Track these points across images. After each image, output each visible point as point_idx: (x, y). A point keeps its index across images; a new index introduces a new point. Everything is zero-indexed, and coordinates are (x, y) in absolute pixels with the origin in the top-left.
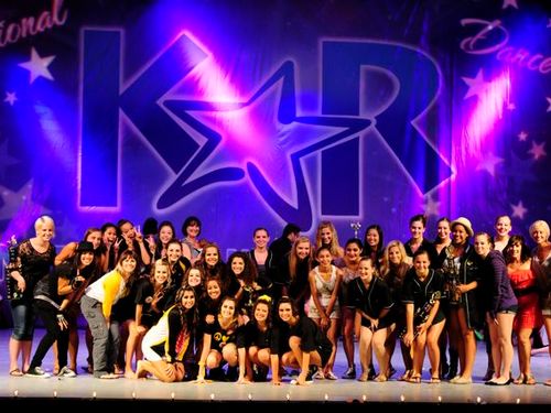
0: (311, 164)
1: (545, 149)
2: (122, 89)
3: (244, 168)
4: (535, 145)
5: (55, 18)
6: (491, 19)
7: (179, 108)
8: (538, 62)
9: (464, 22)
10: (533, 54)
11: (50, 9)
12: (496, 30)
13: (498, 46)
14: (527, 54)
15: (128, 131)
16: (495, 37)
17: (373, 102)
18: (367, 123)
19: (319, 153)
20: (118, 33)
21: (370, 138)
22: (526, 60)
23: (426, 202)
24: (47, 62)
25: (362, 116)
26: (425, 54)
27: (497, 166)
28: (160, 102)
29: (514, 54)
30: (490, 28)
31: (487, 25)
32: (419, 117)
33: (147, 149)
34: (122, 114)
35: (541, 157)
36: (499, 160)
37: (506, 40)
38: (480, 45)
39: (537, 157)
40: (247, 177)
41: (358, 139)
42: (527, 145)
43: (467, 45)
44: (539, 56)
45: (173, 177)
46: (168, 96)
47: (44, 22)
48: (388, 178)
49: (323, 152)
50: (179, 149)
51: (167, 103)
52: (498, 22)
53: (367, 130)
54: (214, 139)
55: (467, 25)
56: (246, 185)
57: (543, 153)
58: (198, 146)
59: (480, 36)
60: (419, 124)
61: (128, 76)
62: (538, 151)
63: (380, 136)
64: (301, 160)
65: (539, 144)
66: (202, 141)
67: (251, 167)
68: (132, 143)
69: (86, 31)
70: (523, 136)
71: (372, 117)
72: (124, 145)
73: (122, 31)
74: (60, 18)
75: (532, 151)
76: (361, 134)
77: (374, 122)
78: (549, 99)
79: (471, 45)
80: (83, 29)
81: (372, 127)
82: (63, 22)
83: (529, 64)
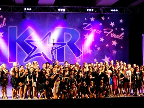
2: (17, 38)
4: (98, 47)
5: (4, 25)
6: (89, 23)
7: (28, 42)
8: (98, 32)
9: (84, 24)
10: (97, 30)
11: (2, 23)
12: (90, 25)
13: (90, 29)
15: (18, 47)
16: (90, 27)
17: (67, 39)
18: (66, 44)
19: (56, 50)
20: (16, 27)
21: (66, 47)
22: (96, 31)
23: (77, 59)
24: (2, 33)
25: (65, 42)
26: (76, 30)
28: (25, 41)
29: (93, 30)
30: (89, 25)
32: (76, 42)
34: (17, 43)
35: (99, 50)
36: (91, 51)
37: (92, 27)
38: (87, 28)
39: (98, 50)
40: (42, 55)
42: (97, 47)
43: (84, 28)
44: (98, 30)
45: (27, 55)
46: (26, 39)
47: (1, 26)
48: (70, 55)
51: (26, 41)
52: (90, 24)
54: (35, 48)
56: (42, 57)
57: (100, 49)
58: (32, 49)
59: (87, 26)
60: (76, 44)
61: (18, 36)
62: (99, 49)
64: (53, 51)
65: (99, 47)
66: (33, 48)
67: (43, 53)
68: (19, 49)
73: (17, 27)
75: (98, 49)
76: (64, 46)
77: (67, 44)
78: (101, 39)
79: (85, 28)
80: (9, 27)
81: (67, 45)
82: (5, 26)
83: (96, 32)
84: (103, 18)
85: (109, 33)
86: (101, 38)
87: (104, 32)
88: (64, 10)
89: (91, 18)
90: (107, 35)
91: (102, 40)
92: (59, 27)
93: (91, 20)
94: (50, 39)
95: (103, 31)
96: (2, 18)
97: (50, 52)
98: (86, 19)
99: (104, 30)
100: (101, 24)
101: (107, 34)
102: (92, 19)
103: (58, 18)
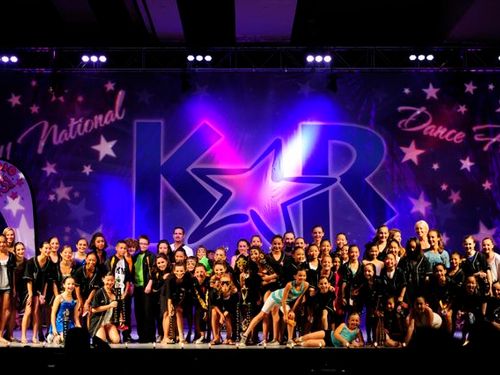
0: (295, 210)
1: (460, 195)
2: (162, 162)
3: (248, 213)
4: (453, 192)
5: (117, 115)
6: (419, 107)
7: (202, 173)
8: (453, 135)
9: (400, 109)
10: (448, 130)
11: (113, 109)
12: (422, 113)
13: (424, 125)
14: (445, 130)
15: (167, 190)
16: (422, 119)
17: (338, 166)
18: (335, 180)
19: (301, 202)
21: (337, 191)
22: (446, 133)
24: (111, 144)
25: (331, 175)
26: (373, 131)
27: (426, 209)
28: (189, 170)
29: (436, 129)
30: (418, 112)
31: (415, 111)
32: (371, 175)
33: (180, 202)
34: (162, 178)
35: (458, 201)
36: (428, 204)
37: (430, 121)
38: (412, 124)
39: (454, 201)
40: (251, 220)
41: (328, 191)
42: (448, 193)
43: (403, 125)
44: (454, 131)
45: (199, 221)
46: (195, 165)
47: (109, 118)
48: (349, 218)
49: (304, 202)
50: (202, 202)
51: (194, 171)
52: (423, 109)
53: (335, 185)
54: (227, 194)
55: (403, 111)
56: (250, 226)
57: (459, 198)
58: (215, 200)
59: (411, 118)
60: (371, 180)
61: (166, 152)
62: (455, 197)
63: (343, 189)
64: (288, 207)
65: (456, 191)
66: (218, 196)
67: (253, 212)
68: (169, 198)
69: (138, 123)
70: (444, 187)
71: (337, 176)
72: (165, 200)
73: (162, 122)
74: (120, 114)
75: (451, 197)
76: (330, 188)
77: (339, 179)
78: (462, 161)
79: (406, 124)
80: (136, 122)
81: (338, 183)
82: (122, 117)
83: (447, 137)
84: (470, 88)
85: (494, 140)
86: (465, 159)
87: (476, 138)
88: (328, 59)
89: (427, 87)
90: (486, 148)
91: (467, 164)
92: (311, 121)
93: (426, 94)
94: (277, 161)
95: (470, 134)
96: (111, 90)
97: (277, 211)
98: (407, 91)
99: (475, 129)
100: (463, 109)
101: (485, 143)
102: (431, 92)
103: (306, 89)
